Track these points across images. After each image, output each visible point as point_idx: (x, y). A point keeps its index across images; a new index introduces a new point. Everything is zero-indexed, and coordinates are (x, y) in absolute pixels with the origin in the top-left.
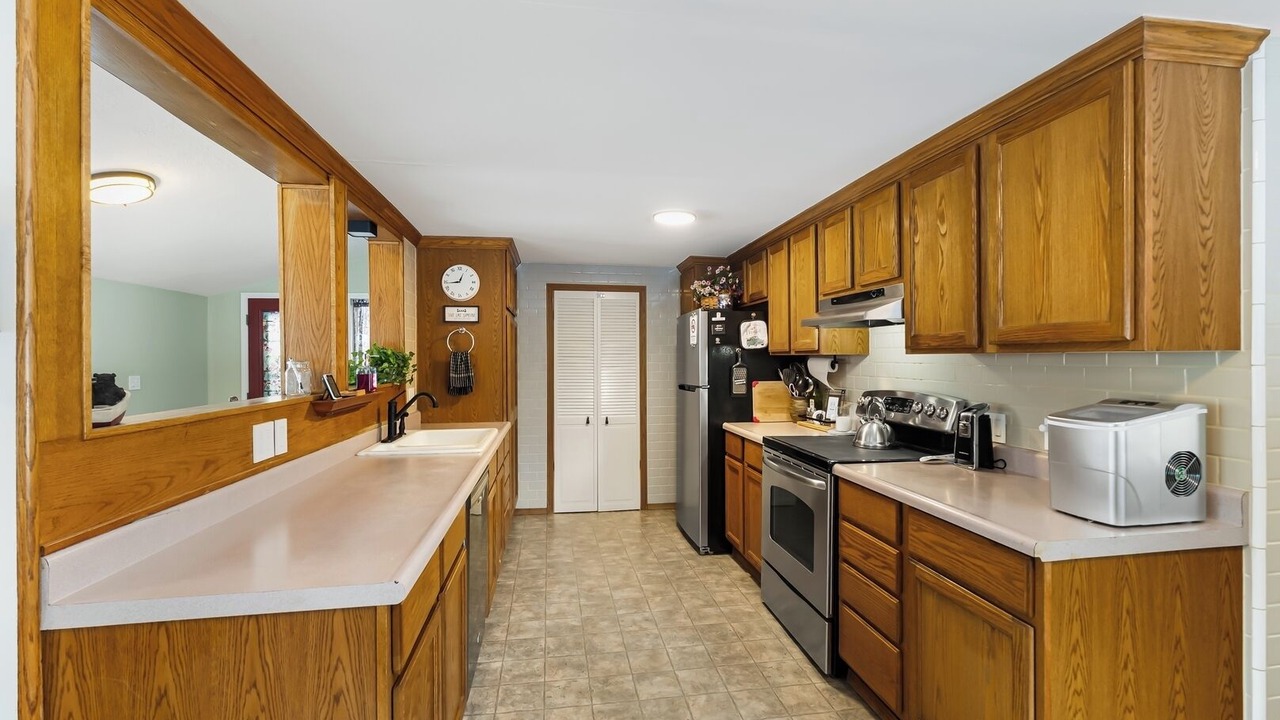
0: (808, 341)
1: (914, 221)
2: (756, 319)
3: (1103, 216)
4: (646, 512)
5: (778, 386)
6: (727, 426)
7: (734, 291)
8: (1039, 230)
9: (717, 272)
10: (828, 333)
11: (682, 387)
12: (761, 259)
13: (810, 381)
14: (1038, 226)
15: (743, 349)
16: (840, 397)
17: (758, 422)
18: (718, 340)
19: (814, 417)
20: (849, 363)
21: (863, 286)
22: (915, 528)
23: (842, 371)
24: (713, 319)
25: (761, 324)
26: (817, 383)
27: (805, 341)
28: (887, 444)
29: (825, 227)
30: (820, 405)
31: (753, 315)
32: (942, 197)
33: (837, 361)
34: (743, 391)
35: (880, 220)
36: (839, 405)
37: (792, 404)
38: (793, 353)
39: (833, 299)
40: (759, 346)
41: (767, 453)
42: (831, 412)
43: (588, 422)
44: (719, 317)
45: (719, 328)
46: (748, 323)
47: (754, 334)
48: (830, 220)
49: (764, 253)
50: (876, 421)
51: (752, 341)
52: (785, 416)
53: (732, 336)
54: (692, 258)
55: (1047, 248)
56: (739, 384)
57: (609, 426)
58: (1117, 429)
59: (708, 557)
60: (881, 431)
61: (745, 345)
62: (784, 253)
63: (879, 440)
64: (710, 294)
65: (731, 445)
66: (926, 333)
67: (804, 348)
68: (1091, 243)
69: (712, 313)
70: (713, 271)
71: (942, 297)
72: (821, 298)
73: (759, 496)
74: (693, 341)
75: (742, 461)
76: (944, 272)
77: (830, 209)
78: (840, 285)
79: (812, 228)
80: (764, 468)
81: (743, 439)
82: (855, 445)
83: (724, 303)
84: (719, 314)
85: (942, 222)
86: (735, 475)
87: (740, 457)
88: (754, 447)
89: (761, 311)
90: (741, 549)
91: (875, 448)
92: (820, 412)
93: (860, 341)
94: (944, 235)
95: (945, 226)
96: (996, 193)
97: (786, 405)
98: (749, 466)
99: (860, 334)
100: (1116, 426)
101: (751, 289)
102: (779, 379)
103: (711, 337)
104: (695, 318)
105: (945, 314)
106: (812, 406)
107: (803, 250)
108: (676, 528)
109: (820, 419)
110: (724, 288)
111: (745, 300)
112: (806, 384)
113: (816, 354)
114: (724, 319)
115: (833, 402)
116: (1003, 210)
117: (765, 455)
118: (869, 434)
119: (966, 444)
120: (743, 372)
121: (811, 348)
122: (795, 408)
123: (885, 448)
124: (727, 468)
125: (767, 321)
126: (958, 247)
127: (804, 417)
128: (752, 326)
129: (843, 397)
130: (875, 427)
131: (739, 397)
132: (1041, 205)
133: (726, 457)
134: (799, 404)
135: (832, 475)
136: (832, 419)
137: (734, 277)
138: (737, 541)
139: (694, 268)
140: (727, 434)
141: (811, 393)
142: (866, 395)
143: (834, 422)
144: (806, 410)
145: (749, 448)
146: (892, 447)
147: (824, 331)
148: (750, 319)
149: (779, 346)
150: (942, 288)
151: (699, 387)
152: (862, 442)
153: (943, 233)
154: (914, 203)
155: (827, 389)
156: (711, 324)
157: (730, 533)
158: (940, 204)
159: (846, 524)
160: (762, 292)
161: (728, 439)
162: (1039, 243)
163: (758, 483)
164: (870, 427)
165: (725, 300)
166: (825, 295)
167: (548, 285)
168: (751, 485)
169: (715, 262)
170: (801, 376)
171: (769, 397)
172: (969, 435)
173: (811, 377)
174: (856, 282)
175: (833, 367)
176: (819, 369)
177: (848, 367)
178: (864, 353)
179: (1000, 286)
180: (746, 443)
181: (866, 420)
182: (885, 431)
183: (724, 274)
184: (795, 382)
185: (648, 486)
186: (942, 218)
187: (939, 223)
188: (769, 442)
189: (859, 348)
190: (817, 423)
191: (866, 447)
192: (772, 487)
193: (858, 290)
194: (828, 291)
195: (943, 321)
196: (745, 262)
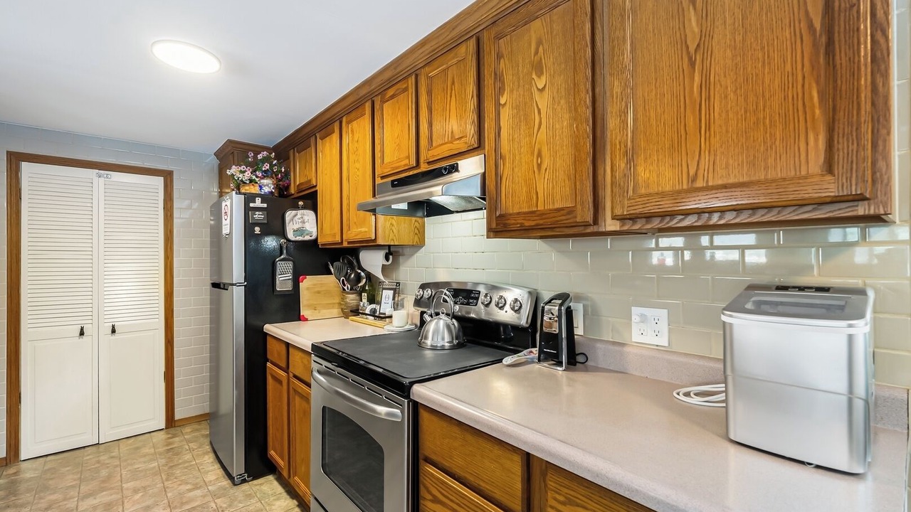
0: (363, 229)
1: (498, 77)
2: (304, 208)
3: (811, 26)
4: (172, 430)
5: (329, 281)
6: (269, 328)
7: (280, 180)
8: (692, 64)
9: (260, 157)
10: (385, 221)
11: (215, 285)
12: (309, 146)
13: (363, 274)
14: (690, 58)
15: (289, 240)
16: (395, 290)
17: (306, 320)
18: (257, 230)
19: (367, 311)
20: (403, 255)
21: (429, 163)
22: (562, 498)
23: (396, 264)
24: (252, 205)
25: (309, 215)
26: (369, 276)
27: (361, 228)
28: (455, 342)
29: (383, 102)
30: (372, 300)
31: (301, 203)
32: (539, 43)
33: (393, 253)
34: (289, 287)
35: (453, 83)
36: (394, 299)
37: (343, 299)
38: (345, 244)
39: (393, 181)
40: (307, 238)
41: (316, 364)
42: (386, 307)
43: (82, 333)
44: (258, 203)
45: (258, 216)
46: (294, 212)
47: (301, 224)
48: (391, 92)
49: (313, 139)
50: (442, 316)
51: (299, 231)
52: (336, 311)
53: (275, 226)
54: (230, 142)
55: (706, 84)
56: (283, 280)
57: (116, 336)
58: (851, 331)
59: (245, 487)
60: (448, 327)
61: (291, 236)
62: (335, 136)
63: (447, 338)
64: (251, 181)
65: (274, 350)
66: (516, 211)
67: (359, 238)
68: (788, 67)
69: (249, 198)
70: (255, 157)
71: (539, 166)
72: (378, 181)
73: (307, 413)
74: (226, 230)
75: (286, 370)
76: (542, 135)
77: (389, 80)
78: (404, 164)
79: (368, 106)
80: (313, 383)
81: (288, 345)
82: (420, 346)
83: (266, 190)
84: (258, 200)
85: (540, 74)
86: (278, 385)
87: (283, 365)
88: (300, 354)
89: (310, 199)
90: (285, 474)
91: (443, 348)
92: (373, 306)
93: (417, 231)
94: (541, 90)
95: (544, 78)
96: (623, 22)
97: (337, 300)
98: (295, 376)
99: (417, 224)
100: (850, 326)
101: (298, 178)
102: (331, 274)
103: (249, 227)
104: (228, 203)
105: (542, 186)
106: (365, 300)
107: (358, 131)
108: (208, 448)
109: (373, 313)
110: (266, 174)
111: (292, 190)
112: (359, 279)
113: (372, 245)
114: (265, 205)
115: (387, 295)
116: (632, 44)
117: (315, 366)
118: (436, 331)
119: (552, 340)
120: (290, 265)
121: (365, 237)
122: (346, 303)
123: (453, 348)
124: (270, 380)
125: (316, 211)
126: (563, 102)
127: (356, 312)
128: (299, 216)
129: (397, 290)
130: (442, 323)
131: (284, 295)
132: (696, 30)
133: (269, 364)
134: (351, 298)
135: (410, 400)
136: (387, 314)
137: (280, 165)
138: (281, 463)
139: (233, 152)
140: (268, 338)
141: (364, 287)
142: (423, 287)
143: (390, 317)
144: (358, 305)
145: (295, 357)
146: (460, 346)
147: (381, 218)
148: (296, 207)
149: (330, 236)
150: (539, 155)
151: (233, 285)
152: (429, 342)
153: (540, 86)
154: (499, 56)
155: (381, 283)
156: (248, 210)
157: (272, 453)
158: (537, 53)
159: (431, 470)
160: (310, 181)
161: (271, 345)
162: (692, 79)
163: (306, 399)
164: (437, 323)
165: (268, 186)
166: (383, 177)
167: (7, 152)
168: (297, 399)
169: (257, 149)
170: (353, 269)
171: (319, 292)
172: (555, 329)
173: (363, 270)
174: (422, 160)
175: (387, 259)
176: (373, 262)
177: (401, 259)
178: (420, 244)
179: (629, 143)
180: (291, 350)
181: (431, 316)
182: (452, 327)
183: (265, 160)
184: (347, 277)
185: (176, 400)
186: (539, 69)
187: (534, 76)
188: (319, 350)
189: (416, 239)
190: (372, 318)
191: (434, 348)
192: (324, 408)
193: (424, 168)
194: (387, 171)
195: (541, 195)
196: (291, 152)
